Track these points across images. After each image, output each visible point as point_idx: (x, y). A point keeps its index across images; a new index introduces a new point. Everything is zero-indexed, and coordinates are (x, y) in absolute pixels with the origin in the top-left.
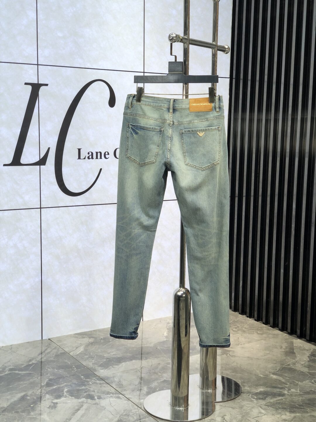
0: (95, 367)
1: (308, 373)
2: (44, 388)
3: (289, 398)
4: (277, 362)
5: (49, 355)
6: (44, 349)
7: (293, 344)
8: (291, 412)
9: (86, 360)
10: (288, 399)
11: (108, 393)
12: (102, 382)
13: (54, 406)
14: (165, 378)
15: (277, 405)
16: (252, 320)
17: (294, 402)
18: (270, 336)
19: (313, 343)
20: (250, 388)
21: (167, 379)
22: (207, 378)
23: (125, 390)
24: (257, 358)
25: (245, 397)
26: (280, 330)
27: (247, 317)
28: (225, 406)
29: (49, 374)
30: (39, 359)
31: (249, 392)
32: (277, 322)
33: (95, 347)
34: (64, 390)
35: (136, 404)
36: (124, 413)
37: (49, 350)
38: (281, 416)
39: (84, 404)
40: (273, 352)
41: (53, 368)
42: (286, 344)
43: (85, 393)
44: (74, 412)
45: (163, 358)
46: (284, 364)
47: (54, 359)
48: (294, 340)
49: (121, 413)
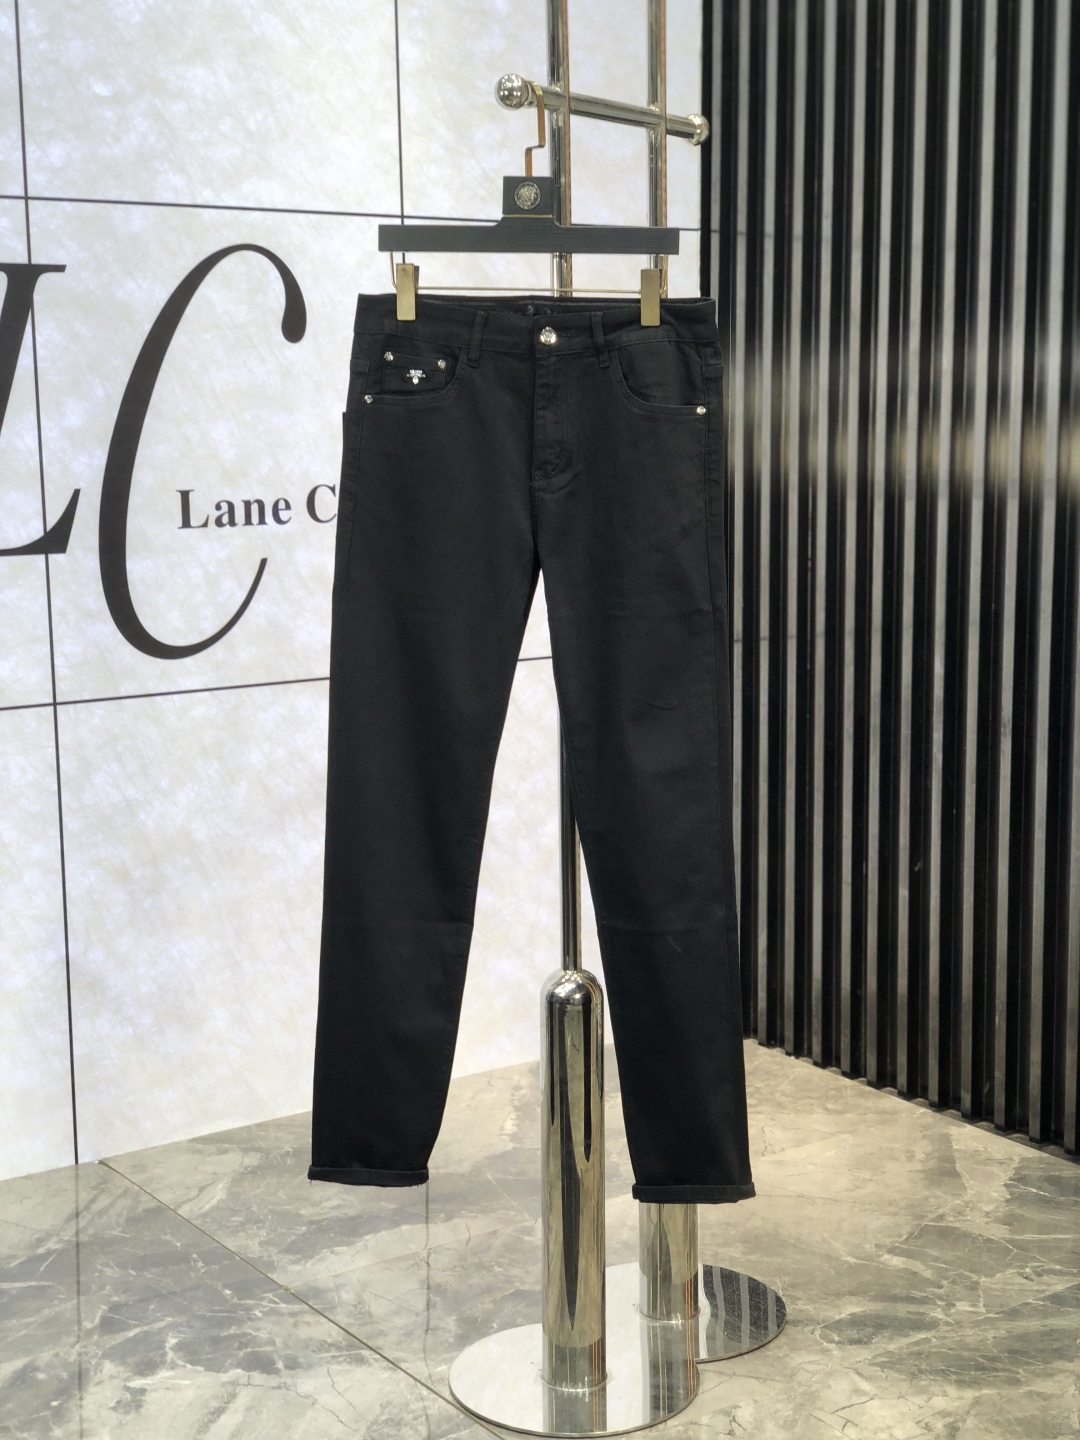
0: (271, 1256)
1: (1008, 1241)
2: (96, 1337)
3: (952, 1334)
4: (901, 1209)
5: (105, 1218)
6: (84, 1197)
7: (950, 1141)
8: (961, 1384)
9: (238, 1231)
10: (945, 1338)
11: (324, 1346)
12: (297, 1307)
13: (133, 1402)
14: (517, 1284)
15: (911, 1362)
16: (806, 1064)
17: (970, 1350)
18: (869, 1115)
19: (1018, 1135)
20: (817, 1305)
21: (526, 1288)
22: (667, 1277)
23: (381, 1334)
24: (831, 1199)
25: (799, 1337)
26: (901, 1094)
27: (788, 1054)
28: (734, 1374)
29: (107, 1288)
30: (68, 1235)
31: (811, 1321)
32: (889, 1068)
33: (265, 1182)
34: (165, 1342)
35: (423, 1381)
36: (382, 1413)
37: (103, 1202)
38: (930, 1399)
39: (239, 1388)
40: (884, 1173)
41: (122, 1265)
42: (925, 1142)
43: (240, 1349)
44: (206, 1420)
45: (505, 1212)
46: (926, 1216)
47: (121, 1232)
48: (952, 1127)
49: (371, 1418)
